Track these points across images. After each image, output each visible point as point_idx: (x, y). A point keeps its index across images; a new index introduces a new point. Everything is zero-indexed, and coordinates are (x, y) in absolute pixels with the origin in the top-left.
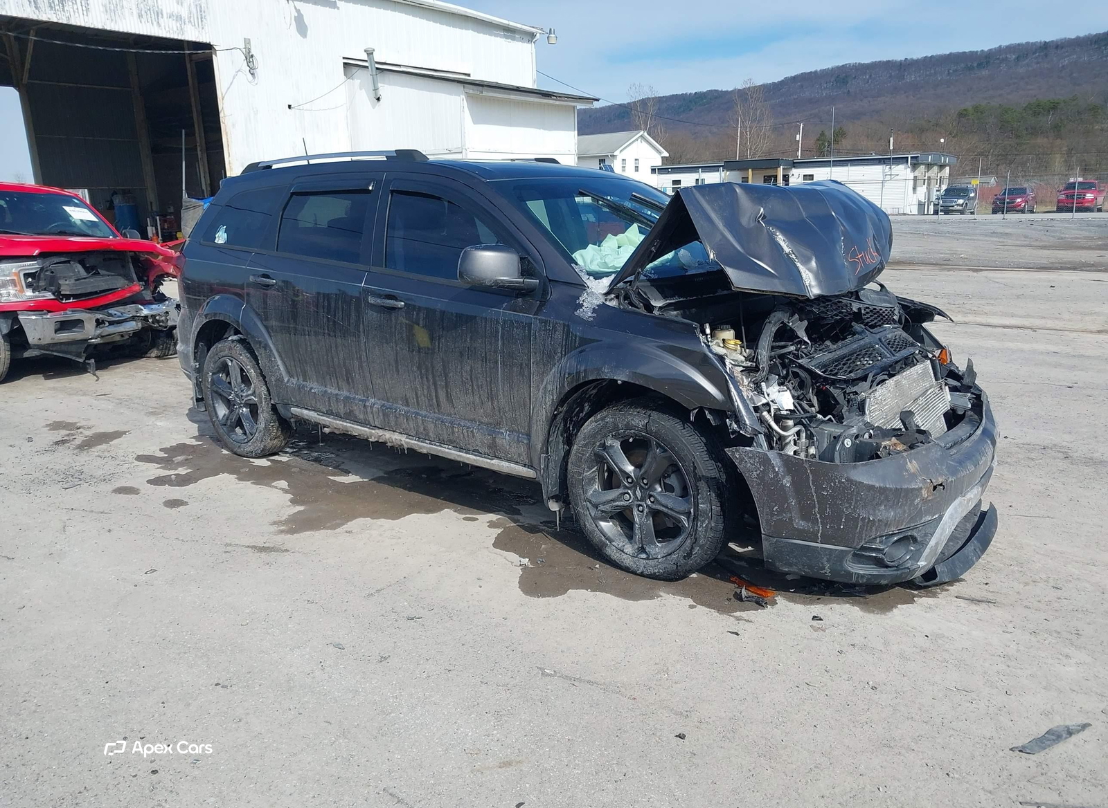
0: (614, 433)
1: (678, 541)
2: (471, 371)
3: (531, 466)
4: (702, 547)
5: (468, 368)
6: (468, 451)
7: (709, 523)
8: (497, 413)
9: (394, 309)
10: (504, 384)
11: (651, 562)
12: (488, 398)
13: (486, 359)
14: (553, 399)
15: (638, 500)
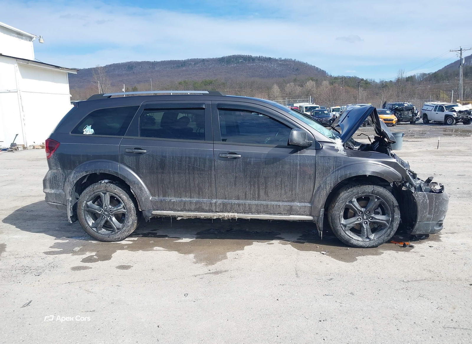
0: (356, 196)
1: (384, 231)
2: (282, 180)
3: (310, 215)
4: (394, 231)
5: (280, 179)
6: (275, 214)
7: (398, 222)
8: (294, 196)
9: (235, 158)
10: (300, 183)
11: (371, 242)
12: (290, 190)
13: (290, 174)
14: (331, 186)
15: (364, 220)
